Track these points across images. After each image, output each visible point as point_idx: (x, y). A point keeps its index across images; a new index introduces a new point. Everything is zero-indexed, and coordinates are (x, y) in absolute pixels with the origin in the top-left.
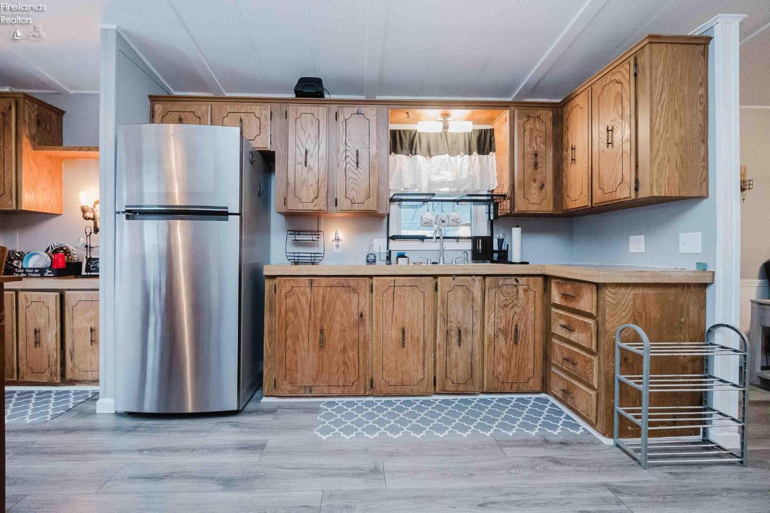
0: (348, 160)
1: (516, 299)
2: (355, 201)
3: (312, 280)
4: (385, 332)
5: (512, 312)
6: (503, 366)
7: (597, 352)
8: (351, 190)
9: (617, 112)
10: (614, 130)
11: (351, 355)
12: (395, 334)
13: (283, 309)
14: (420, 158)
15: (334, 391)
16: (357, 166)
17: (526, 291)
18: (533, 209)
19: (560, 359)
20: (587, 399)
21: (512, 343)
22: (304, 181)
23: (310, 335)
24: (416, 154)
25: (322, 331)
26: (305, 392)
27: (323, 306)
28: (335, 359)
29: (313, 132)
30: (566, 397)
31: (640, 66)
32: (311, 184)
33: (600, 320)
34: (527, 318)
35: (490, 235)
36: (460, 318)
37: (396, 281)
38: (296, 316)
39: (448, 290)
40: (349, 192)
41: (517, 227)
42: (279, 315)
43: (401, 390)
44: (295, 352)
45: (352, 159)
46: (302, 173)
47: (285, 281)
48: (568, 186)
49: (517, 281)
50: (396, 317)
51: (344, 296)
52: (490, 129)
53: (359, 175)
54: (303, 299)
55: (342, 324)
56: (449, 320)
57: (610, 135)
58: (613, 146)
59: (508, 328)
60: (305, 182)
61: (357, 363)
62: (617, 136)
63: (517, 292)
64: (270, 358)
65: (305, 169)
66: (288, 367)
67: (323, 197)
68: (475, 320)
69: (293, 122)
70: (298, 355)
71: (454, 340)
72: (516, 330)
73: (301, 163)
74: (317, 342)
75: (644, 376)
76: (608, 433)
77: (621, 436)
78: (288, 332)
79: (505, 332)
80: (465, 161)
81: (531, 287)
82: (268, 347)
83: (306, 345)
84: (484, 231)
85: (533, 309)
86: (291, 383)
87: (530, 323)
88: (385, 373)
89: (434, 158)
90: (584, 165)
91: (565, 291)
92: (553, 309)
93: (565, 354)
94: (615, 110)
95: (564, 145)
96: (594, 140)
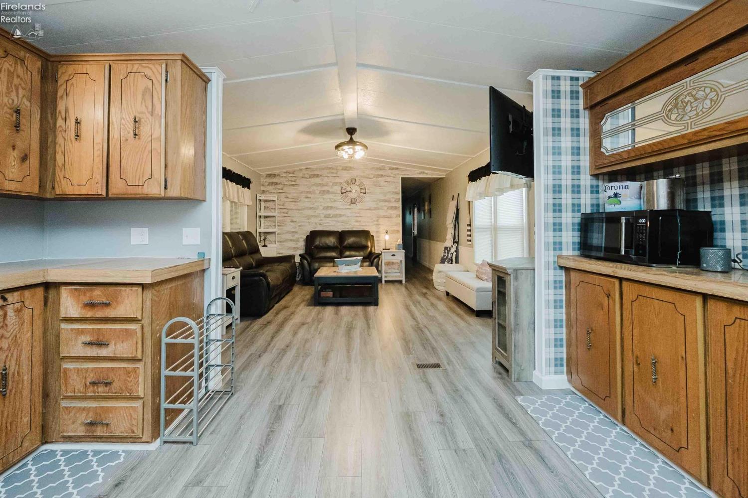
1: (2, 326)
7: (142, 357)
9: (146, 107)
10: (141, 123)
17: (19, 311)
18: (10, 187)
20: (129, 414)
30: (94, 429)
31: (171, 75)
33: (146, 323)
34: (21, 352)
49: (5, 299)
57: (137, 126)
58: (139, 139)
62: (145, 131)
63: (5, 315)
76: (154, 436)
81: (27, 304)
85: (29, 334)
87: (24, 358)
90: (96, 148)
91: (91, 298)
92: (64, 326)
93: (91, 377)
94: (144, 103)
95: (60, 112)
96: (113, 123)
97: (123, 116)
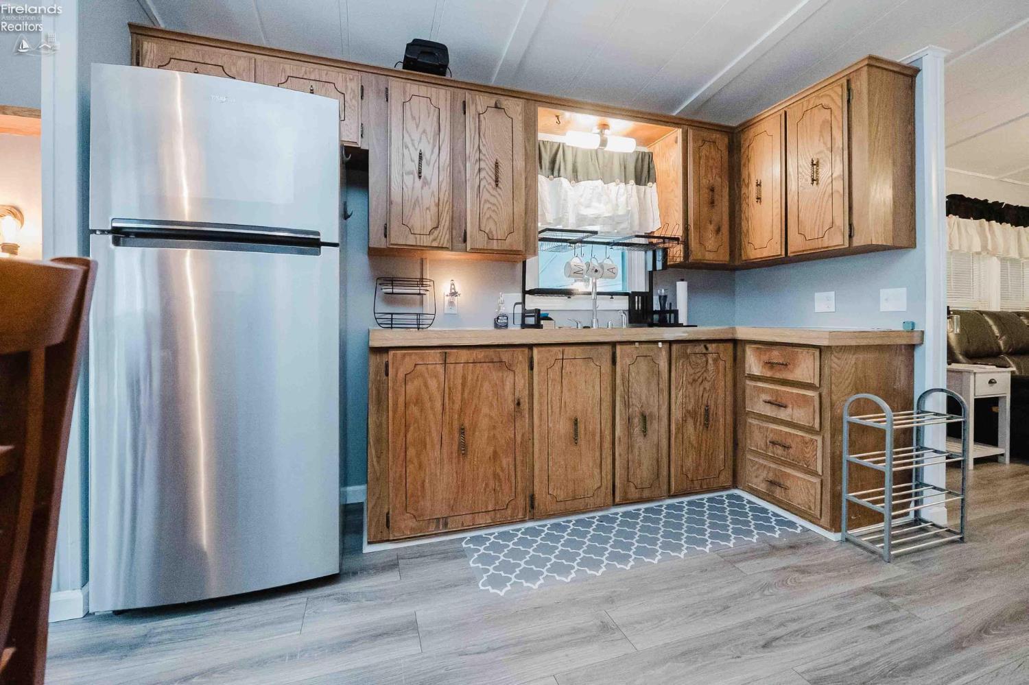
0: (483, 174)
1: (705, 371)
2: (493, 236)
3: (446, 353)
4: (551, 425)
5: (701, 389)
6: (692, 458)
7: (820, 429)
8: (488, 219)
9: (825, 143)
10: (820, 165)
11: (504, 462)
12: (563, 427)
13: (401, 400)
14: (564, 181)
15: (481, 520)
16: (497, 185)
17: (715, 360)
18: (710, 257)
19: (761, 443)
20: (807, 488)
21: (701, 428)
22: (417, 200)
23: (443, 437)
24: (559, 176)
25: (462, 431)
26: (437, 527)
27: (463, 390)
28: (482, 470)
29: (429, 124)
30: (774, 489)
31: (855, 92)
32: (428, 206)
33: (825, 392)
34: (718, 395)
35: (648, 290)
36: (644, 397)
37: (566, 353)
38: (422, 411)
39: (629, 363)
40: (484, 221)
41: (682, 280)
42: (395, 412)
43: (573, 505)
44: (420, 466)
45: (488, 174)
46: (413, 188)
47: (404, 356)
48: (750, 230)
49: (707, 349)
50: (565, 403)
51: (495, 375)
52: (649, 153)
53: (499, 198)
54: (433, 384)
55: (491, 418)
56: (631, 403)
57: (815, 170)
58: (817, 184)
59: (697, 409)
60: (419, 202)
61: (513, 473)
62: (824, 173)
63: (707, 362)
64: (378, 479)
65: (418, 183)
66: (409, 492)
67: (446, 227)
68: (661, 402)
69: (399, 108)
70: (425, 470)
71: (637, 430)
72: (707, 411)
73: (412, 173)
74: (455, 447)
75: (887, 452)
76: (835, 526)
77: (850, 527)
78: (409, 436)
79: (692, 414)
80: (622, 191)
81: (721, 356)
82: (375, 463)
83: (437, 453)
84: (641, 286)
85: (723, 383)
86: (415, 516)
87: (720, 401)
88: (552, 484)
89: (584, 184)
90: (775, 206)
91: (770, 358)
92: (748, 382)
93: (771, 436)
94: (822, 141)
95: (744, 180)
96: (790, 175)
97: (800, 162)
